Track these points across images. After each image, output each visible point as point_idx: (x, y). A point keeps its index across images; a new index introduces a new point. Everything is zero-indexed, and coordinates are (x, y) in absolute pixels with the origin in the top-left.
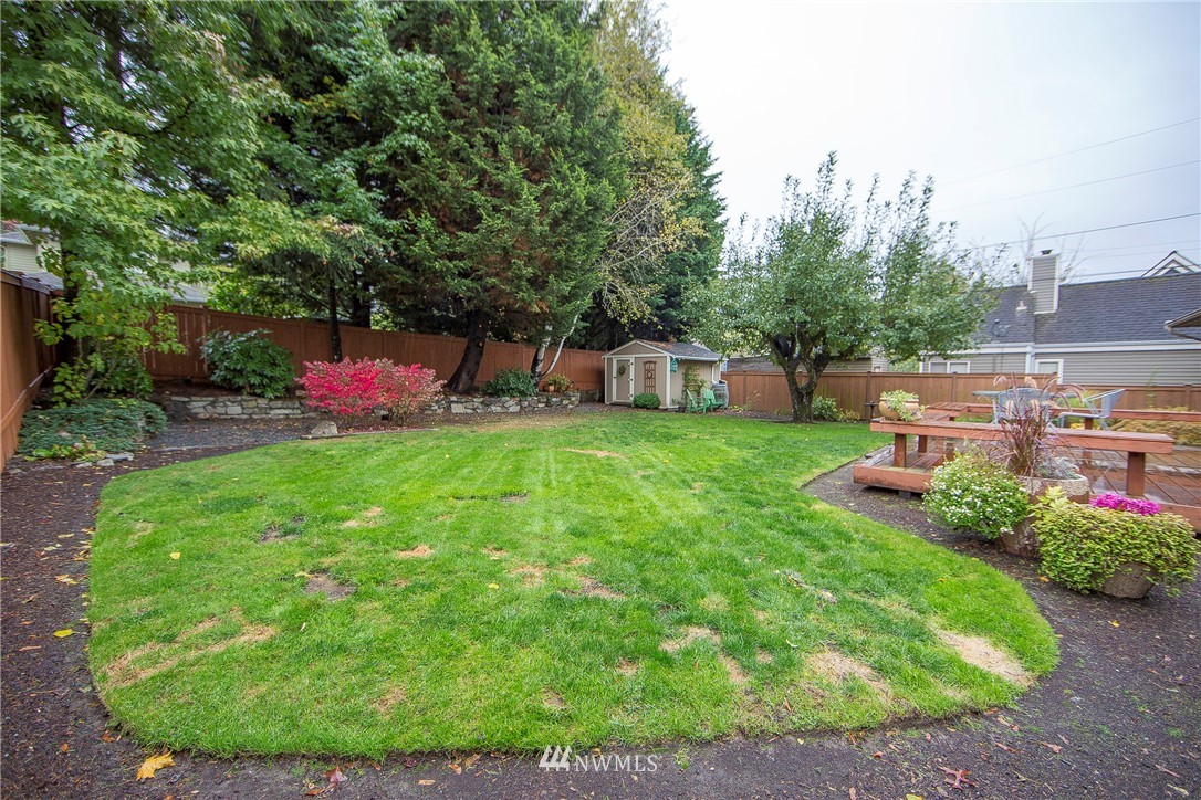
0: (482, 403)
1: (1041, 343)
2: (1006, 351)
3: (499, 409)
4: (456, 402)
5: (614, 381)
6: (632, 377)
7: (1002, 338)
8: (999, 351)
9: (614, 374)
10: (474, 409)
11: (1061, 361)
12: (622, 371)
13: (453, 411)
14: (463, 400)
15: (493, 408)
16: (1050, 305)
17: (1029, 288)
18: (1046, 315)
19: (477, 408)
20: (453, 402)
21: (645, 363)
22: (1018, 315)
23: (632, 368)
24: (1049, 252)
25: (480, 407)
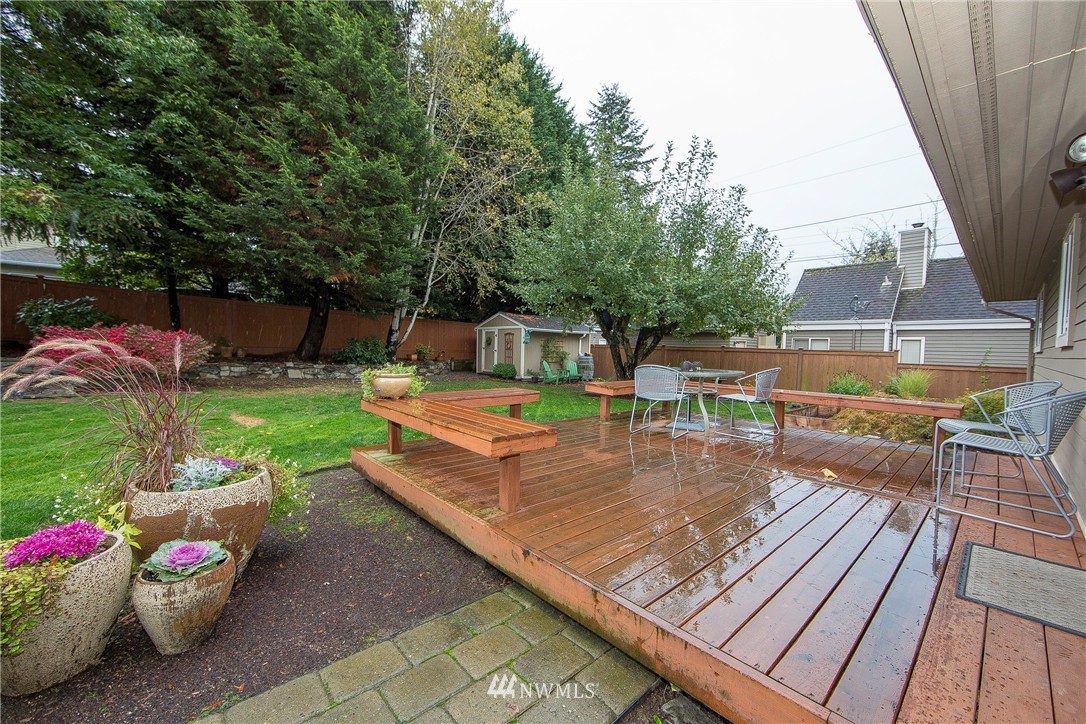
0: (324, 369)
1: (903, 319)
2: (864, 327)
3: (343, 375)
4: (294, 368)
5: (483, 351)
6: (496, 348)
7: (862, 314)
8: (858, 327)
9: (483, 345)
10: (314, 375)
11: (923, 339)
12: (489, 342)
13: (290, 376)
14: (301, 366)
15: (337, 374)
16: (917, 280)
17: (898, 263)
18: (914, 290)
19: (318, 373)
20: (289, 367)
21: (506, 334)
22: (882, 291)
23: (496, 338)
24: (921, 225)
25: (322, 373)
